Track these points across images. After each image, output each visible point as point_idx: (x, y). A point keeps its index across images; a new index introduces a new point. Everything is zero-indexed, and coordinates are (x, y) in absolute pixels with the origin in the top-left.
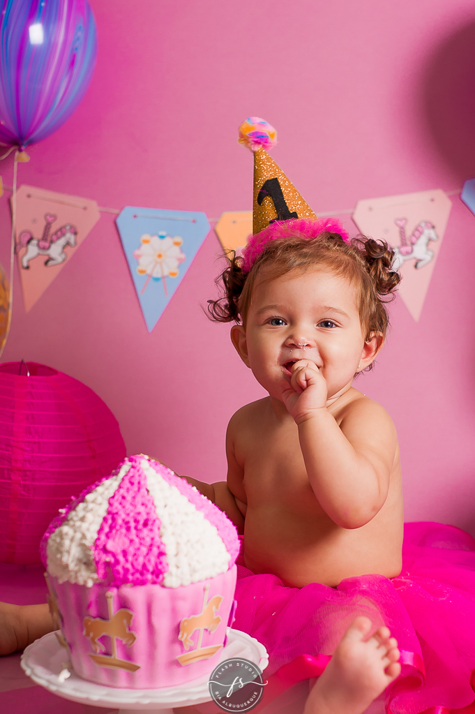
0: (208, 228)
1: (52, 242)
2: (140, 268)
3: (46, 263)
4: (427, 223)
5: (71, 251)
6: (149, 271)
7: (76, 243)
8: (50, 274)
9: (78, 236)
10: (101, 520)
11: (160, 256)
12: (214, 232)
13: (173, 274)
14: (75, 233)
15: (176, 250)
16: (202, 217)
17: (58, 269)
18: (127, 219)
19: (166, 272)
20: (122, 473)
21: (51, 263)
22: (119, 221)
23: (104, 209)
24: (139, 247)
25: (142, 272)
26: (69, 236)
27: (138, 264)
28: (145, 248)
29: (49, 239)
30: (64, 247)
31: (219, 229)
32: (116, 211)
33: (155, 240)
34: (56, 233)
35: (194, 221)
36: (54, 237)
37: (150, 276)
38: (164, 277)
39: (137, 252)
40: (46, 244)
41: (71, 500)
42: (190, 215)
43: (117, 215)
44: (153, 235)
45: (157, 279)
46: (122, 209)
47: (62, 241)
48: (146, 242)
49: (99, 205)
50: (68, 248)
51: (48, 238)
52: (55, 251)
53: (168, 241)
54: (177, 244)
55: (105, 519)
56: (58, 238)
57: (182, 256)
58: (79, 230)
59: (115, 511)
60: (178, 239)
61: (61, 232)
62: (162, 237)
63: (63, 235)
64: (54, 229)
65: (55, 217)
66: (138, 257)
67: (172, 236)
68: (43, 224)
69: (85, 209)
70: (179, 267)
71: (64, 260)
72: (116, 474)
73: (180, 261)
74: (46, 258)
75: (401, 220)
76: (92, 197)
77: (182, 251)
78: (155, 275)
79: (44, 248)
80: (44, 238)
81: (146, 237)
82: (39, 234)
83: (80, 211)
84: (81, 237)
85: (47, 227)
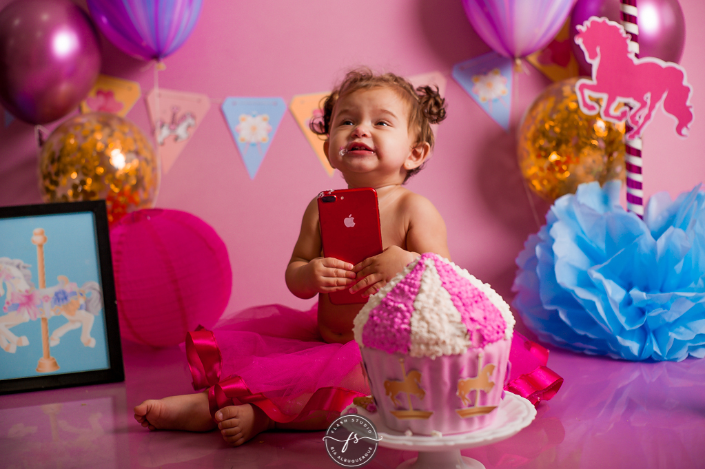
1: (178, 124)
2: (242, 137)
3: (175, 140)
5: (192, 131)
6: (247, 139)
7: (195, 124)
8: (176, 149)
11: (255, 130)
12: (290, 110)
13: (264, 140)
15: (265, 123)
16: (281, 102)
17: (184, 144)
18: (229, 105)
19: (260, 139)
21: (178, 140)
22: (224, 108)
23: (212, 100)
24: (239, 123)
25: (243, 140)
26: (190, 121)
27: (240, 135)
29: (176, 122)
30: (187, 128)
31: (293, 108)
32: (220, 101)
33: (250, 119)
34: (180, 119)
35: (275, 104)
36: (180, 122)
37: (249, 143)
39: (238, 127)
40: (174, 127)
42: (272, 100)
43: (222, 104)
44: (248, 114)
45: (253, 145)
46: (225, 98)
47: (185, 124)
48: (243, 120)
49: (210, 97)
51: (174, 123)
52: (181, 131)
53: (259, 118)
54: (265, 119)
57: (270, 128)
58: (197, 115)
60: (265, 116)
61: (184, 118)
62: (254, 116)
65: (179, 109)
66: (238, 131)
67: (261, 115)
68: (170, 113)
69: (199, 101)
70: (268, 135)
71: (188, 137)
73: (269, 132)
77: (269, 124)
79: (173, 130)
81: (243, 116)
82: (168, 119)
83: (196, 103)
84: (199, 119)
85: (174, 115)
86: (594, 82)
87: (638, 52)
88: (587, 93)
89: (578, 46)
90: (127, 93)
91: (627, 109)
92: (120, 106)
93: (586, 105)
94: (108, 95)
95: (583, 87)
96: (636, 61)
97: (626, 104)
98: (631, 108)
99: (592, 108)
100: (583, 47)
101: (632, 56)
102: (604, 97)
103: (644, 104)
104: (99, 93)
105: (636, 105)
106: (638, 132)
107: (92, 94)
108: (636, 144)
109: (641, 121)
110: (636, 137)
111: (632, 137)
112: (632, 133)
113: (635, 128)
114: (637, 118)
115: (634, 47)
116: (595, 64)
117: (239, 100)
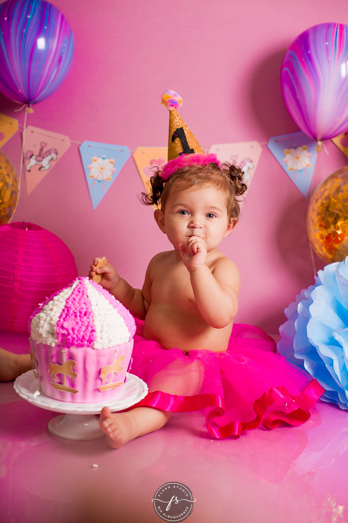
0: (129, 155)
1: (43, 158)
2: (91, 174)
3: (40, 169)
4: (248, 159)
5: (53, 163)
6: (95, 177)
7: (56, 159)
8: (41, 176)
9: (58, 155)
10: (61, 311)
11: (102, 169)
12: (133, 157)
13: (109, 179)
14: (57, 154)
15: (111, 166)
16: (126, 149)
17: (46, 173)
18: (86, 148)
19: (105, 178)
20: (74, 286)
21: (42, 169)
22: (81, 148)
23: (73, 141)
24: (91, 163)
25: (92, 177)
26: (53, 155)
27: (90, 172)
28: (94, 164)
29: (42, 156)
30: (50, 161)
31: (135, 156)
32: (79, 143)
33: (100, 160)
34: (46, 153)
35: (122, 151)
36: (45, 155)
37: (96, 179)
38: (103, 181)
39: (90, 166)
40: (41, 159)
41: (46, 299)
42: (119, 147)
43: (80, 145)
44: (99, 157)
45: (100, 181)
46: (83, 142)
47: (49, 158)
48: (95, 160)
49: (70, 138)
50: (52, 162)
51: (41, 155)
52: (45, 162)
53: (107, 161)
54: (112, 163)
55: (63, 310)
56: (47, 156)
57: (114, 169)
58: (59, 152)
59: (69, 306)
60: (112, 160)
61: (49, 152)
62: (104, 158)
63: (50, 154)
64: (45, 150)
65: (46, 144)
66: (90, 169)
67: (109, 158)
68: (39, 147)
69: (63, 140)
70: (112, 175)
71: (50, 168)
72: (71, 286)
73: (113, 172)
74: (40, 166)
75: (234, 157)
76: (67, 134)
77: (114, 166)
78: (99, 179)
79: (39, 161)
80: (40, 155)
81: (95, 158)
82: (36, 153)
83: (60, 142)
84: (60, 156)
85: (42, 149)
90: (8, 126)
92: (2, 136)
117: (93, 144)
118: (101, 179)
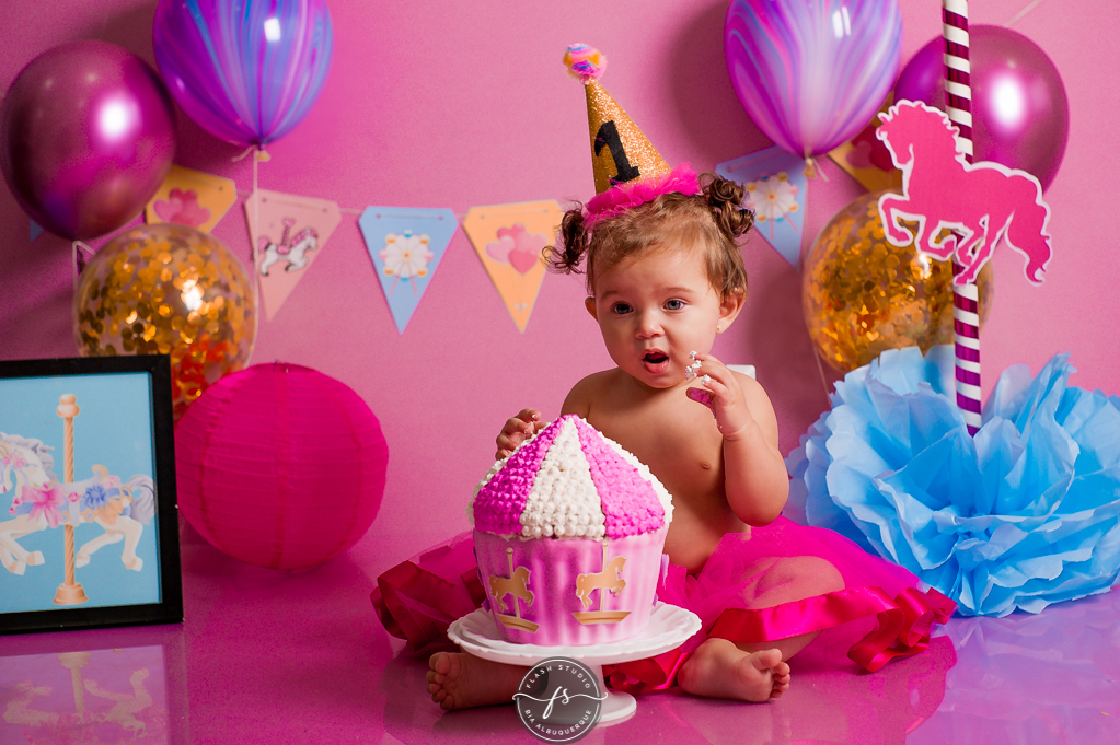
0: (454, 226)
1: (291, 246)
2: (388, 268)
3: (287, 269)
5: (312, 256)
6: (396, 271)
7: (317, 246)
8: (291, 281)
9: (319, 239)
11: (407, 255)
12: (462, 228)
13: (422, 273)
14: (316, 236)
15: (423, 248)
16: (448, 213)
17: (300, 275)
18: (373, 220)
19: (414, 272)
21: (291, 268)
22: (362, 222)
23: (345, 210)
24: (384, 247)
25: (389, 272)
26: (310, 240)
27: (384, 265)
28: (391, 248)
29: (288, 243)
30: (305, 252)
31: (468, 225)
32: (357, 212)
33: (401, 240)
34: (295, 238)
35: (441, 218)
36: (293, 242)
37: (397, 277)
38: (412, 277)
39: (383, 253)
40: (286, 250)
42: (435, 212)
43: (359, 216)
44: (398, 234)
45: (405, 280)
46: (364, 208)
47: (302, 246)
48: (392, 241)
49: (341, 206)
50: (309, 253)
51: (286, 243)
52: (296, 255)
53: (415, 240)
54: (424, 242)
56: (298, 242)
57: (430, 254)
58: (320, 233)
60: (425, 237)
61: (301, 236)
62: (408, 236)
63: (302, 238)
64: (293, 232)
65: (293, 221)
66: (383, 258)
67: (418, 235)
68: (281, 228)
69: (325, 211)
70: (427, 266)
71: (306, 265)
73: (429, 260)
74: (286, 264)
76: (332, 199)
77: (429, 249)
78: (405, 274)
79: (284, 253)
80: (283, 243)
81: (391, 236)
82: (276, 238)
83: (319, 214)
84: (323, 239)
85: (286, 232)
86: (906, 197)
87: (971, 153)
88: (895, 213)
89: (882, 142)
90: (216, 195)
91: (954, 238)
92: (204, 215)
93: (893, 231)
94: (188, 197)
95: (889, 204)
96: (968, 167)
97: (953, 232)
98: (960, 238)
99: (902, 237)
100: (888, 145)
101: (961, 159)
102: (922, 219)
103: (979, 232)
104: (174, 193)
105: (968, 233)
106: (970, 274)
107: (162, 195)
108: (970, 292)
109: (975, 258)
110: (968, 281)
111: (962, 281)
112: (962, 274)
113: (967, 268)
114: (969, 253)
115: (965, 146)
116: (907, 169)
117: (385, 211)
118: (407, 275)
